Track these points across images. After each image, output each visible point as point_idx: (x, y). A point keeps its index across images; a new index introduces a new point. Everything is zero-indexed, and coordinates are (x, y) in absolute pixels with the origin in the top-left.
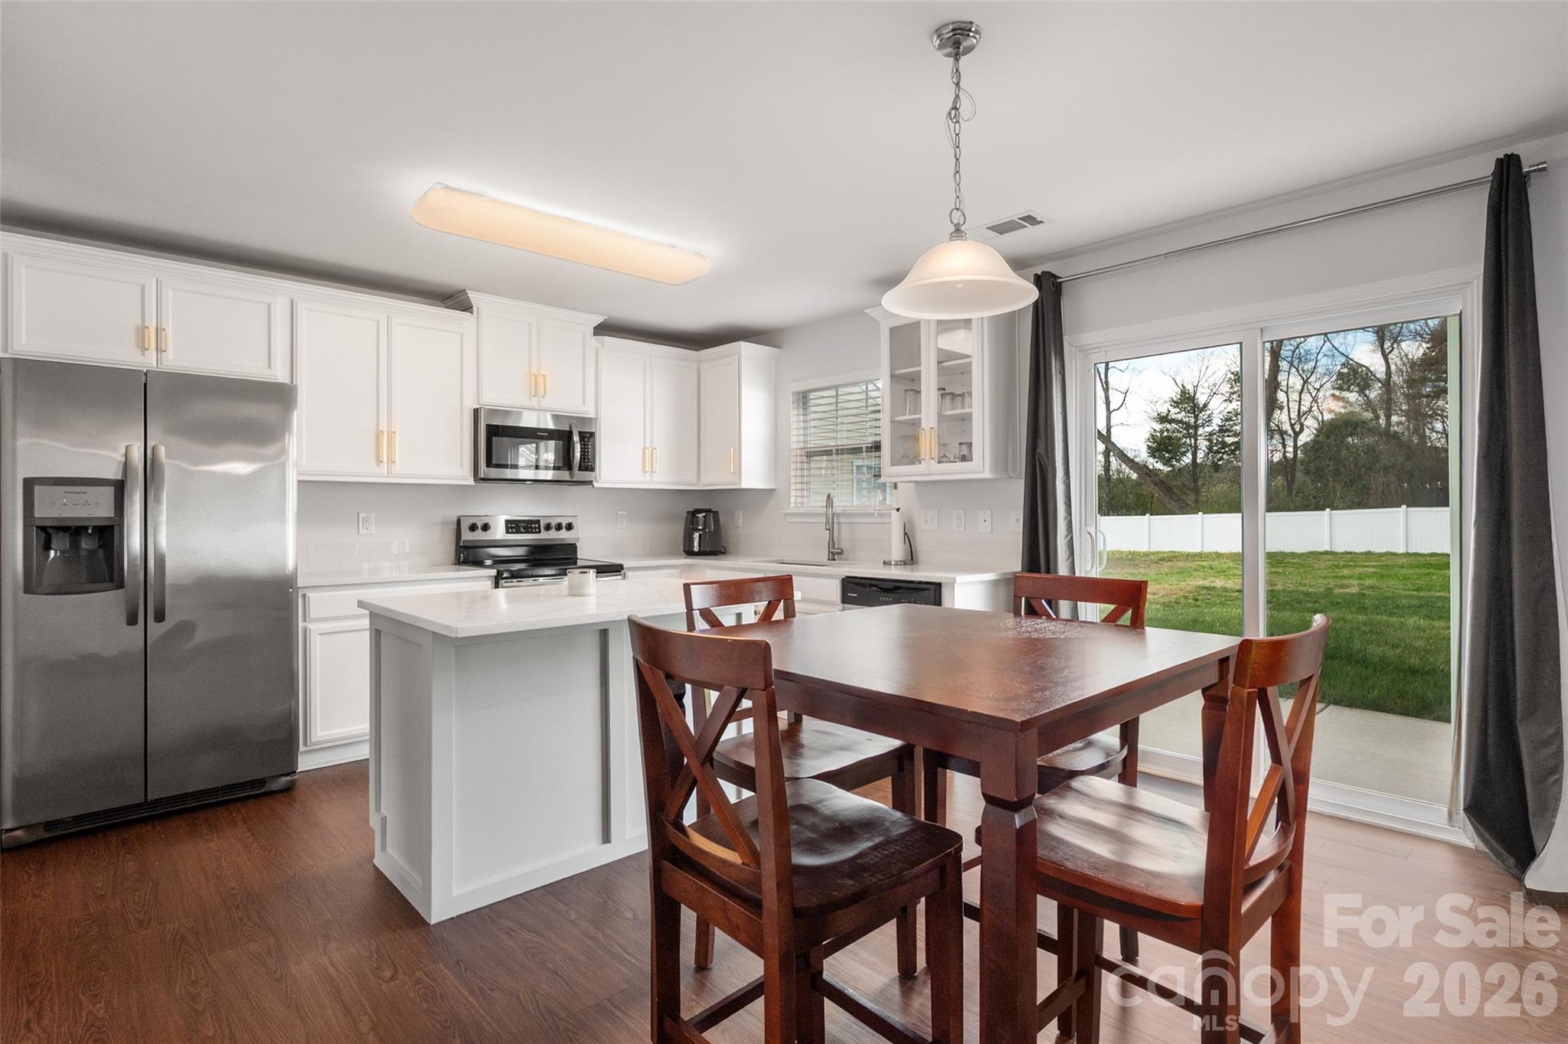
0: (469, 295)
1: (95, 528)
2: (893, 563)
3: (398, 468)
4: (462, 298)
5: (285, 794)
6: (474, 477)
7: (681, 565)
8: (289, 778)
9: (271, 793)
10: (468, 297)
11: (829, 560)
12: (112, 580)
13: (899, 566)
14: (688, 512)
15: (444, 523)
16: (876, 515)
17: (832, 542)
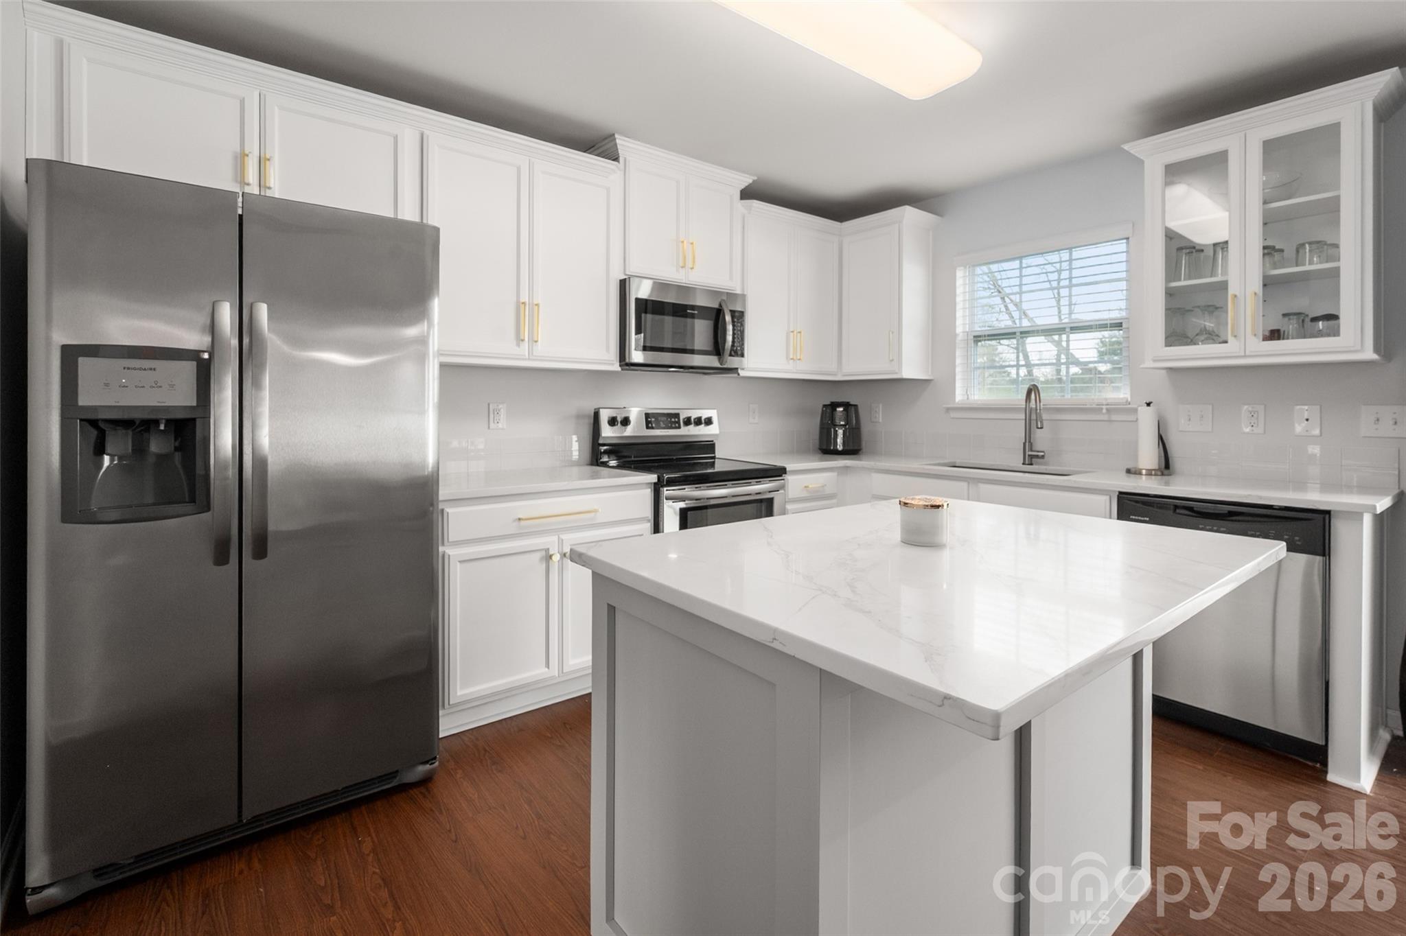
0: (618, 141)
1: (168, 422)
2: (1144, 472)
3: (540, 349)
4: (608, 146)
5: (423, 790)
6: (620, 362)
7: (837, 468)
8: (428, 767)
9: (405, 788)
10: (616, 145)
11: (1023, 464)
12: (193, 500)
13: (1153, 477)
14: (825, 406)
15: (579, 417)
16: (1104, 411)
17: (1028, 442)
